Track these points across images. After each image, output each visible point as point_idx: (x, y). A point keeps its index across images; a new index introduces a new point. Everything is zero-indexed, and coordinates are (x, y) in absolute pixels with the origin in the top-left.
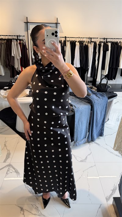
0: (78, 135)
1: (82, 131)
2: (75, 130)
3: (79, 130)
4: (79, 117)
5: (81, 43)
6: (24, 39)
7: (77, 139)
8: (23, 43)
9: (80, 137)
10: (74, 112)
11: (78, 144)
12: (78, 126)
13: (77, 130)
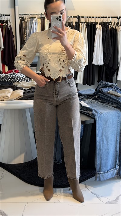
0: (102, 159)
1: (108, 153)
2: (97, 151)
3: (103, 151)
4: (103, 129)
5: (105, 25)
6: (8, 20)
7: (100, 168)
8: (7, 26)
9: (106, 164)
10: (95, 119)
11: (103, 177)
12: (101, 144)
13: (100, 150)
